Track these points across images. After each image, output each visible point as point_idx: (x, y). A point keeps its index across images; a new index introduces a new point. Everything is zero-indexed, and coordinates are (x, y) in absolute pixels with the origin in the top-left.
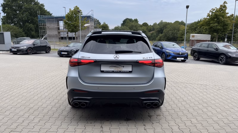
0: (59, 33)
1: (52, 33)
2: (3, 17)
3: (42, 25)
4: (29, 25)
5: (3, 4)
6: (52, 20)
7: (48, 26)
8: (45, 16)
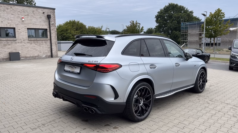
0: (200, 39)
1: (192, 40)
2: (156, 27)
3: (184, 32)
4: (176, 33)
5: (157, 15)
6: (194, 26)
7: (190, 32)
8: (188, 23)
